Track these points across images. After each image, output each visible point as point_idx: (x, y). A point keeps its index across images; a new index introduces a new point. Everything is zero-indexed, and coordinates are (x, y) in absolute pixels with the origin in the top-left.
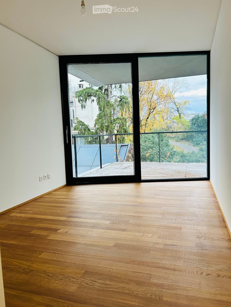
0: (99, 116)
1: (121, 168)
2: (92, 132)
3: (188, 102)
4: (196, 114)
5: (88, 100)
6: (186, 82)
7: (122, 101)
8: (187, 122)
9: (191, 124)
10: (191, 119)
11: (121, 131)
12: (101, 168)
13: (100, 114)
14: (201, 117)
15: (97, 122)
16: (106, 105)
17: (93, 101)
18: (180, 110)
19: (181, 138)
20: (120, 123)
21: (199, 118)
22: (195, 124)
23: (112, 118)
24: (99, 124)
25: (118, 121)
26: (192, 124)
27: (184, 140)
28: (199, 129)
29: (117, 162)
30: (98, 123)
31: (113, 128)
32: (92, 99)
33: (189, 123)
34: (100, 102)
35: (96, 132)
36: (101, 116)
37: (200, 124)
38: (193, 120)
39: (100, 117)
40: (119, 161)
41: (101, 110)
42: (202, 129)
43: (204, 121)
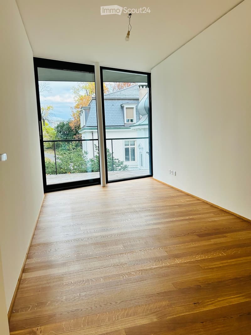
3: (52, 107)
4: (61, 121)
6: (48, 86)
8: (52, 129)
9: (56, 132)
10: (56, 126)
14: (66, 124)
18: (45, 116)
19: (47, 147)
21: (64, 125)
22: (60, 132)
26: (58, 131)
27: (50, 149)
28: (65, 137)
33: (54, 130)
37: (65, 132)
38: (58, 127)
42: (68, 138)
43: (69, 128)
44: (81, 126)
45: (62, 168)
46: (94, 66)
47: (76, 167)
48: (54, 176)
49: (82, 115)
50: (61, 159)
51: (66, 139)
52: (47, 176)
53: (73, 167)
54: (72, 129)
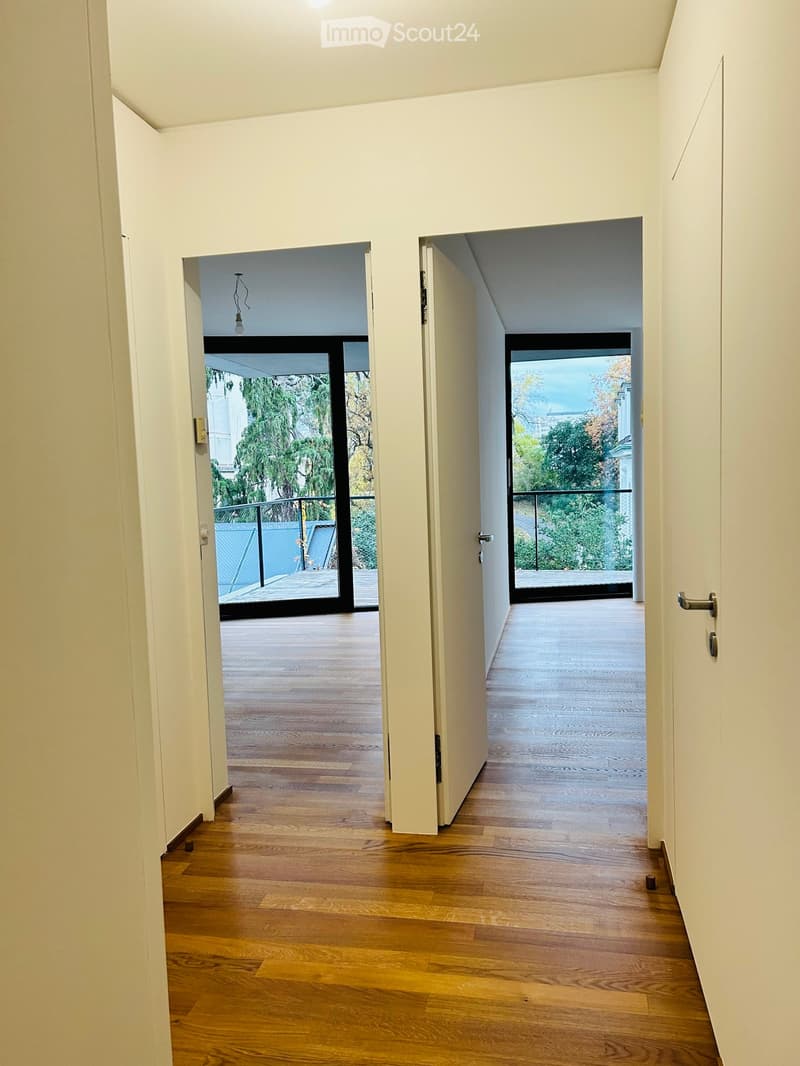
0: (250, 433)
1: (313, 584)
2: (229, 482)
4: (561, 419)
5: (213, 384)
7: (319, 389)
8: (535, 444)
9: (545, 451)
10: (546, 434)
11: (318, 479)
12: (262, 585)
13: (250, 429)
14: (577, 428)
15: (244, 450)
16: (269, 400)
17: (230, 385)
18: (515, 405)
20: (313, 455)
21: (569, 430)
22: (557, 452)
23: (292, 438)
24: (249, 458)
25: (308, 451)
26: (550, 450)
27: (525, 502)
28: (572, 466)
29: (304, 572)
30: (246, 453)
31: (293, 468)
32: (228, 381)
33: (539, 447)
34: (254, 391)
35: (241, 481)
36: (254, 433)
37: (573, 452)
38: (550, 437)
39: (251, 435)
40: (311, 568)
41: (255, 415)
42: (579, 469)
43: (585, 442)
44: (620, 438)
45: (552, 558)
46: (629, 334)
47: (590, 557)
48: (531, 572)
49: (623, 404)
50: (551, 534)
51: (574, 471)
52: (518, 572)
53: (584, 556)
54: (594, 442)
